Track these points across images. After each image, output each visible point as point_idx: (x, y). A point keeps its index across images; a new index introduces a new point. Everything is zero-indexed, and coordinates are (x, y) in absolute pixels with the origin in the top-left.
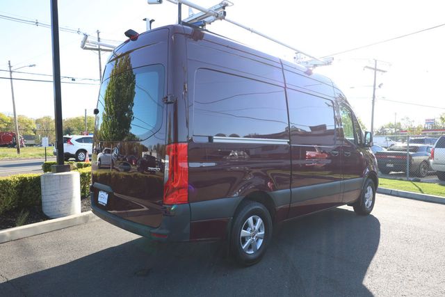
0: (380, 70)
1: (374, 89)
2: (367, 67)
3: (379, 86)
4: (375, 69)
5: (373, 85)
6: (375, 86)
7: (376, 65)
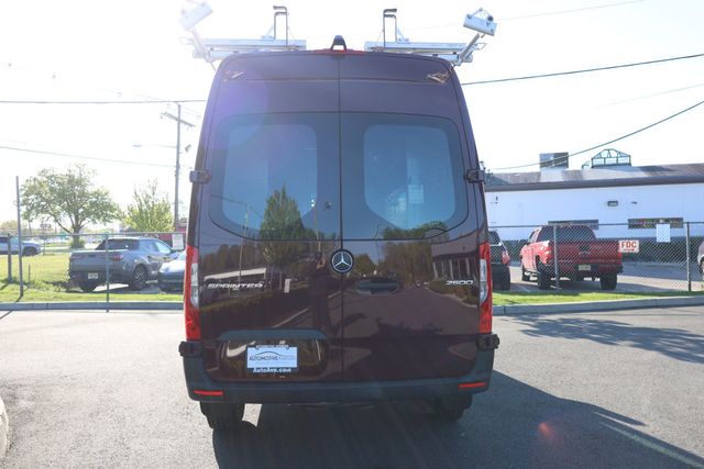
0: (185, 123)
1: (178, 153)
2: (166, 114)
3: (187, 149)
4: (179, 120)
5: (176, 144)
6: (178, 147)
7: (179, 112)
